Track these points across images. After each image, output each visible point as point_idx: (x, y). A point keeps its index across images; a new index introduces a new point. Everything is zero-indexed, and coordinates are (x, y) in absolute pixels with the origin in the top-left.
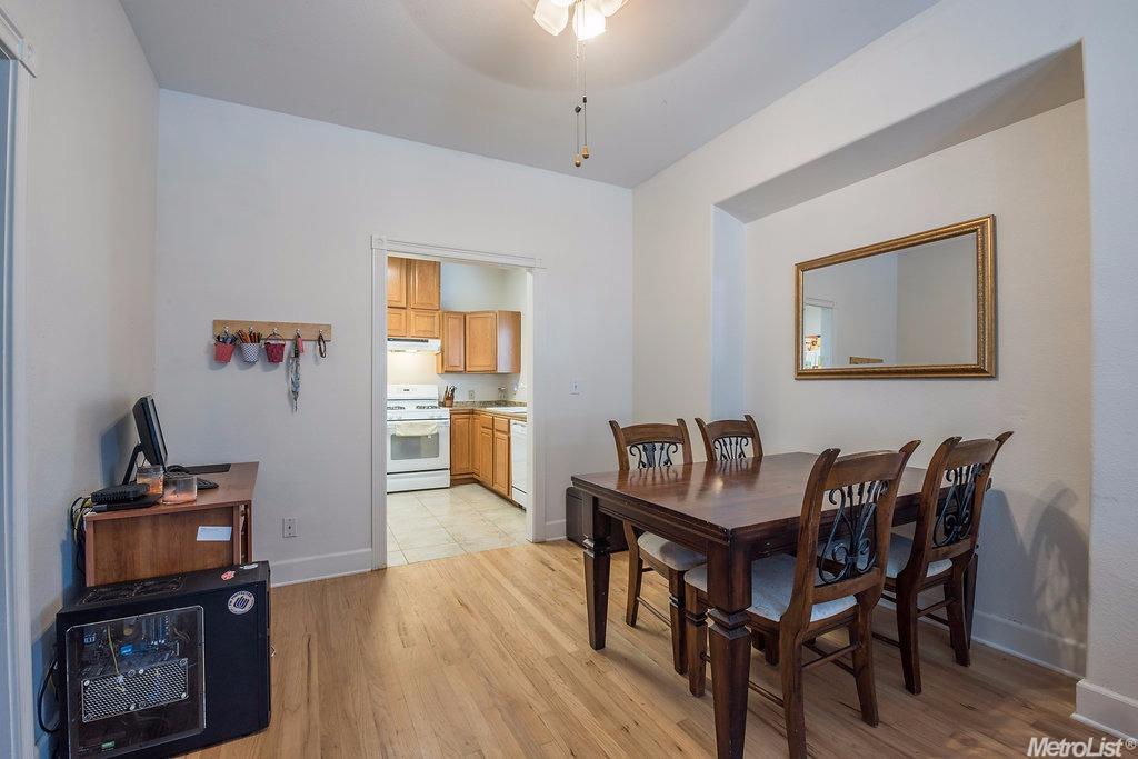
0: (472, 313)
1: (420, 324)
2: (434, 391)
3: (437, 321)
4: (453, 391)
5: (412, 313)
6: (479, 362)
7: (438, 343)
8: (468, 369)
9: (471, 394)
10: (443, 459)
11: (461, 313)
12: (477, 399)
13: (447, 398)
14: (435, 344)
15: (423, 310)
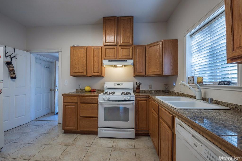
0: (149, 45)
1: (123, 52)
2: (130, 85)
3: (131, 50)
4: (140, 85)
5: (120, 48)
6: (153, 70)
7: (132, 61)
8: (147, 74)
9: (150, 86)
10: (131, 123)
11: (143, 46)
12: (153, 89)
13: (137, 88)
14: (130, 62)
15: (125, 46)
